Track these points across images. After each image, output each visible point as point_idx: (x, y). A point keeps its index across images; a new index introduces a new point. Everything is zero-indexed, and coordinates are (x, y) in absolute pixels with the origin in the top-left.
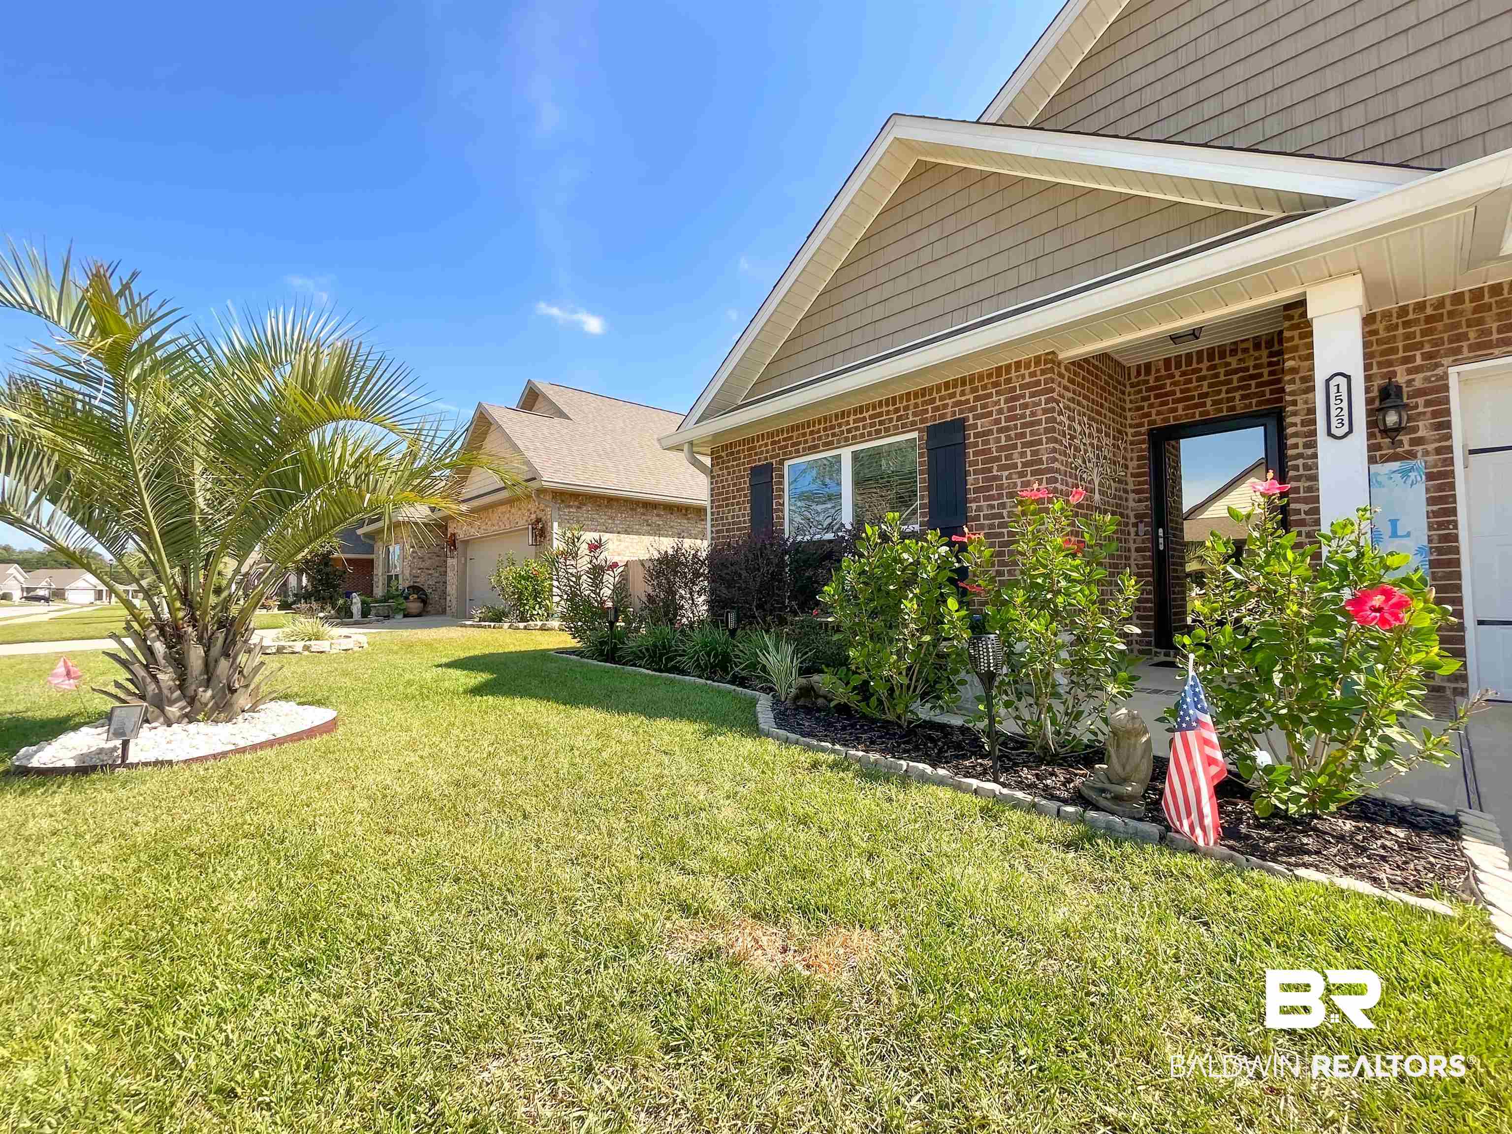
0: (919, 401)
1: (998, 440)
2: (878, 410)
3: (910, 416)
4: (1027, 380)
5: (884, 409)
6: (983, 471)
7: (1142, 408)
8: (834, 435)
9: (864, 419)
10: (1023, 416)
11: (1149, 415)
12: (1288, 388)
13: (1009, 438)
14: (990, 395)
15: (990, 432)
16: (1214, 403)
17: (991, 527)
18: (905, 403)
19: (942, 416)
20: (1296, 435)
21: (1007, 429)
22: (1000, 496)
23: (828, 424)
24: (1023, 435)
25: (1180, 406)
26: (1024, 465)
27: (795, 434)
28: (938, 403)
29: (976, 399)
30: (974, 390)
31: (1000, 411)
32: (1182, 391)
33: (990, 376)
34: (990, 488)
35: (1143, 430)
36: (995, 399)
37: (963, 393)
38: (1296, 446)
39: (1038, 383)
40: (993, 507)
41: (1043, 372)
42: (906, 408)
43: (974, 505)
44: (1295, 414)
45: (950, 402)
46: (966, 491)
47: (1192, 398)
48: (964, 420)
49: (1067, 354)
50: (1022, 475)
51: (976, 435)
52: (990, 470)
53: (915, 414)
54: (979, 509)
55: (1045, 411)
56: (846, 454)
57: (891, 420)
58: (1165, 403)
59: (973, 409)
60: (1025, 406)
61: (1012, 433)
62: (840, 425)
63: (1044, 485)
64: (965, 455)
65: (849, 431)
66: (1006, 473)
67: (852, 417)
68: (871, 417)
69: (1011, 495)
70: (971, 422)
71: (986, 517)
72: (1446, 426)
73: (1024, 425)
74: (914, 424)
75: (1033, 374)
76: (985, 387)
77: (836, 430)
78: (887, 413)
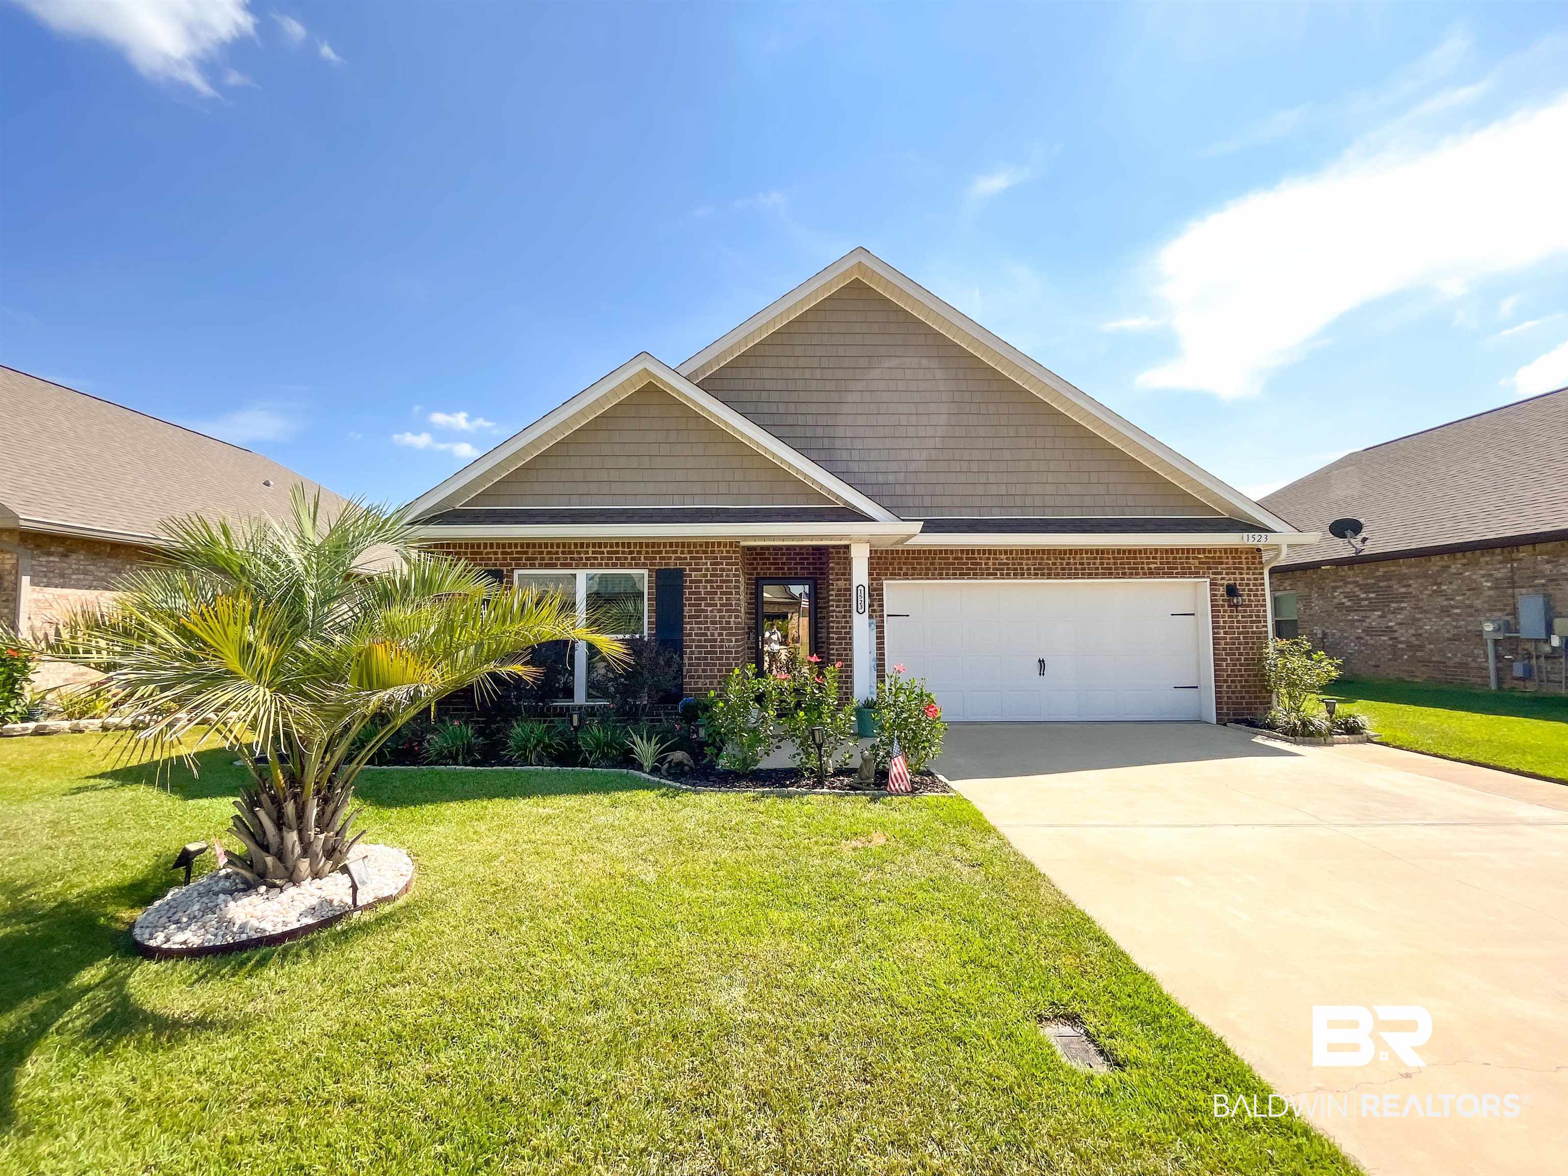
0: (650, 550)
1: (706, 587)
2: (615, 549)
3: (642, 559)
4: (725, 554)
5: (620, 549)
6: (694, 605)
7: (753, 564)
8: (572, 559)
9: (603, 553)
10: (721, 576)
11: (756, 569)
12: (831, 577)
13: (712, 587)
14: (701, 558)
15: (700, 581)
16: (789, 569)
17: (700, 641)
18: (638, 549)
19: (666, 564)
20: (833, 600)
21: (712, 581)
22: (706, 622)
23: (567, 549)
24: (721, 587)
25: (772, 567)
26: (721, 605)
27: (530, 550)
28: (664, 555)
29: (691, 558)
30: (690, 552)
31: (707, 569)
32: (774, 559)
33: (701, 546)
34: (699, 617)
35: (754, 577)
36: (704, 561)
37: (682, 552)
38: (833, 606)
40: (701, 629)
41: (734, 552)
42: (639, 553)
43: (688, 626)
44: (833, 590)
45: (673, 556)
46: (683, 617)
47: (778, 564)
48: (683, 570)
49: (743, 543)
50: (720, 611)
51: (691, 581)
52: (700, 605)
53: (645, 558)
54: (692, 629)
55: (735, 576)
56: (582, 576)
57: (626, 558)
58: (764, 564)
59: (689, 564)
60: (723, 570)
61: (715, 585)
62: (579, 553)
64: (683, 593)
65: (587, 559)
66: (710, 609)
67: (591, 550)
68: (608, 552)
69: (713, 623)
70: (688, 572)
71: (696, 635)
72: (882, 605)
73: (722, 581)
74: (644, 564)
75: (728, 552)
76: (697, 552)
77: (575, 556)
78: (623, 553)
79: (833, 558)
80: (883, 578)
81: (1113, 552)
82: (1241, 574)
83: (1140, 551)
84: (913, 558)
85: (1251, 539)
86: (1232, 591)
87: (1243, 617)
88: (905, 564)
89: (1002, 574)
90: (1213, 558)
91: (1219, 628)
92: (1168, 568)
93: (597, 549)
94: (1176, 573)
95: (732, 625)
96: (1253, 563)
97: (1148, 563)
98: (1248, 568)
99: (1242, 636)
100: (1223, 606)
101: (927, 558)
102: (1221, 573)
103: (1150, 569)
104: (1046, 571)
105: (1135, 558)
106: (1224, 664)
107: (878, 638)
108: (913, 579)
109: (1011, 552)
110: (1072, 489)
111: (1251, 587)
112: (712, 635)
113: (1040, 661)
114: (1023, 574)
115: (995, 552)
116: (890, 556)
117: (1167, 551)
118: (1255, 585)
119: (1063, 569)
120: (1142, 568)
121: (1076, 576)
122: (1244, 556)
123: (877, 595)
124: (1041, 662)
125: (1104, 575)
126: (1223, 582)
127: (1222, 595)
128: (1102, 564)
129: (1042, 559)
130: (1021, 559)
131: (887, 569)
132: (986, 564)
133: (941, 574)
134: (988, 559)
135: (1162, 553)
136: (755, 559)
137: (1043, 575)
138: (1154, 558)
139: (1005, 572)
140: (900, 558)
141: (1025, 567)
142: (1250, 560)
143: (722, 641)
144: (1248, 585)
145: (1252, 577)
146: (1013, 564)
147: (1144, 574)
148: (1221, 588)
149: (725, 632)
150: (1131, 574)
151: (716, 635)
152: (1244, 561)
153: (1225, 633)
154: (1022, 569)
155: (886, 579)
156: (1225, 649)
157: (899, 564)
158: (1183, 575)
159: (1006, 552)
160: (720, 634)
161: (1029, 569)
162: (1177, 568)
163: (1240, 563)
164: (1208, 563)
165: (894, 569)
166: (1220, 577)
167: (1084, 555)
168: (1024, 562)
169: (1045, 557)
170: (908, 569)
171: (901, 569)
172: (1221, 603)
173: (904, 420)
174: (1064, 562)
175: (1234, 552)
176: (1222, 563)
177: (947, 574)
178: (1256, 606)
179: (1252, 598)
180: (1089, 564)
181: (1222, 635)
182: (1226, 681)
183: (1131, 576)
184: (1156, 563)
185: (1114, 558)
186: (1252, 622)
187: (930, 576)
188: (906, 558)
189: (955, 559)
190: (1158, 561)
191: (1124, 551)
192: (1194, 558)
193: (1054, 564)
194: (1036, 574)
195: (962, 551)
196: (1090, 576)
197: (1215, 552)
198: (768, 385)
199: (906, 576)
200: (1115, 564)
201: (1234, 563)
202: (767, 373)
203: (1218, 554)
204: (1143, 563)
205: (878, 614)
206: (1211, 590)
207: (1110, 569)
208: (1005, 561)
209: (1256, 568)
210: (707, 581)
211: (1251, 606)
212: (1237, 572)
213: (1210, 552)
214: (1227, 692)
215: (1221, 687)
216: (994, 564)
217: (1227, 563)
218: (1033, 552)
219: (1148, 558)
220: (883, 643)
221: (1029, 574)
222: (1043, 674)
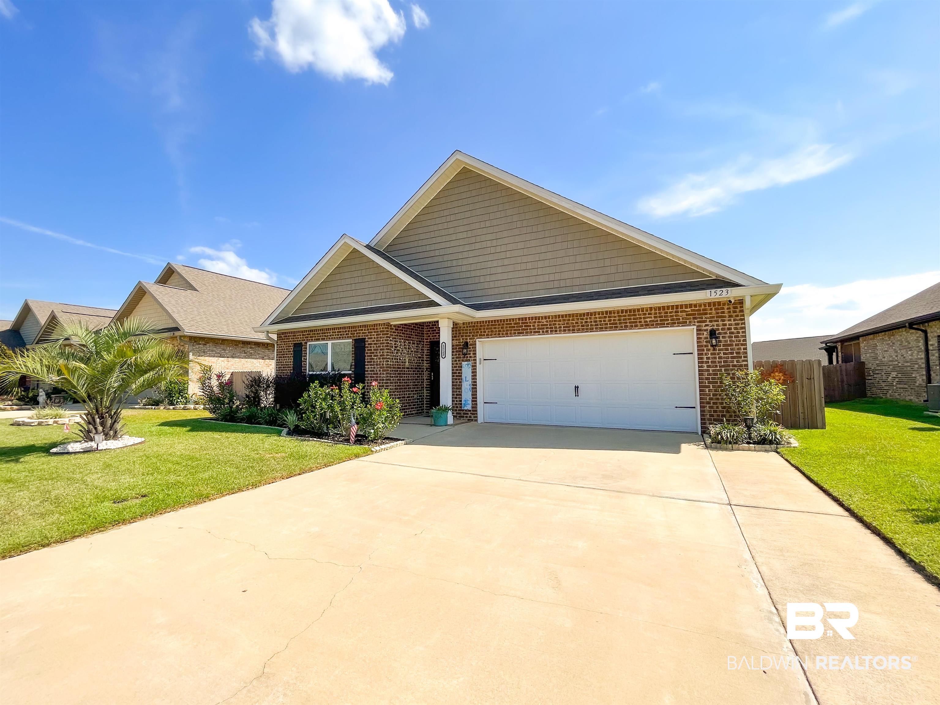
0: (353, 329)
1: (374, 347)
2: (340, 330)
4: (381, 330)
6: (369, 356)
8: (325, 336)
9: (336, 332)
10: (380, 341)
13: (376, 347)
15: (372, 344)
17: (371, 374)
18: (348, 329)
19: (359, 336)
21: (376, 344)
22: (374, 365)
23: (323, 331)
24: (380, 346)
26: (380, 356)
27: (311, 333)
28: (358, 332)
29: (368, 333)
30: (368, 329)
31: (374, 338)
33: (372, 326)
34: (371, 362)
35: (428, 341)
36: (373, 333)
37: (365, 330)
39: (384, 331)
41: (386, 328)
42: (349, 331)
43: (367, 367)
45: (361, 332)
46: (365, 362)
48: (365, 339)
50: (379, 359)
51: (368, 344)
52: (371, 356)
53: (351, 334)
54: (368, 368)
55: (386, 340)
56: (330, 343)
57: (344, 334)
59: (367, 335)
60: (381, 338)
63: (385, 363)
64: (365, 350)
65: (330, 336)
66: (375, 358)
67: (331, 331)
68: (338, 332)
69: (377, 365)
70: (367, 340)
72: (475, 354)
73: (380, 344)
74: (351, 337)
75: (383, 328)
76: (371, 329)
77: (326, 334)
78: (343, 331)
80: (476, 338)
81: (618, 312)
82: (724, 321)
83: (638, 310)
84: (492, 325)
85: (713, 294)
86: (713, 334)
87: (724, 354)
88: (487, 329)
89: (543, 332)
90: (699, 310)
91: (702, 362)
92: (660, 320)
94: (667, 324)
95: (385, 366)
96: (734, 312)
97: (644, 318)
98: (730, 316)
99: (723, 369)
100: (706, 346)
101: (499, 325)
102: (705, 322)
103: (646, 322)
104: (571, 328)
105: (635, 315)
106: (707, 390)
107: (472, 372)
108: (492, 337)
109: (549, 317)
110: (592, 272)
111: (733, 330)
112: (376, 371)
113: (575, 387)
114: (556, 331)
115: (539, 318)
116: (479, 325)
117: (659, 308)
118: (736, 329)
119: (583, 326)
120: (640, 322)
121: (591, 330)
122: (726, 307)
123: (473, 348)
124: (577, 388)
125: (611, 329)
126: (706, 328)
127: (706, 338)
128: (610, 320)
129: (569, 320)
130: (555, 321)
131: (478, 332)
132: (533, 326)
133: (507, 334)
134: (535, 322)
135: (655, 310)
136: (429, 331)
137: (569, 330)
138: (649, 314)
139: (545, 330)
140: (484, 326)
141: (558, 326)
142: (732, 310)
143: (380, 374)
144: (729, 329)
145: (733, 322)
146: (550, 325)
147: (642, 326)
148: (705, 333)
149: (381, 369)
150: (632, 326)
151: (378, 371)
152: (726, 311)
153: (708, 366)
154: (556, 328)
155: (477, 338)
156: (707, 379)
157: (484, 329)
158: (673, 325)
159: (546, 318)
160: (380, 370)
161: (560, 327)
162: (668, 320)
163: (723, 313)
164: (695, 314)
165: (481, 332)
166: (704, 324)
167: (597, 316)
168: (557, 323)
169: (571, 318)
170: (489, 332)
171: (485, 332)
172: (705, 344)
173: (489, 244)
174: (584, 321)
175: (717, 305)
176: (706, 314)
177: (511, 334)
178: (736, 345)
179: (733, 339)
180: (601, 321)
181: (706, 368)
182: (709, 403)
183: (631, 327)
184: (651, 317)
185: (619, 316)
186: (732, 358)
187: (501, 335)
188: (488, 325)
189: (515, 324)
190: (653, 316)
191: (626, 311)
192: (681, 312)
193: (577, 323)
194: (565, 331)
195: (519, 319)
196: (601, 329)
197: (700, 306)
199: (488, 336)
200: (619, 320)
201: (717, 313)
203: (703, 307)
204: (641, 318)
205: (472, 359)
206: (698, 334)
207: (616, 324)
208: (545, 323)
209: (737, 316)
210: (374, 344)
211: (732, 345)
212: (720, 319)
213: (695, 306)
214: (710, 411)
215: (704, 407)
216: (538, 325)
217: (710, 314)
218: (562, 316)
219: (645, 314)
220: (476, 375)
221: (560, 331)
222: (578, 396)
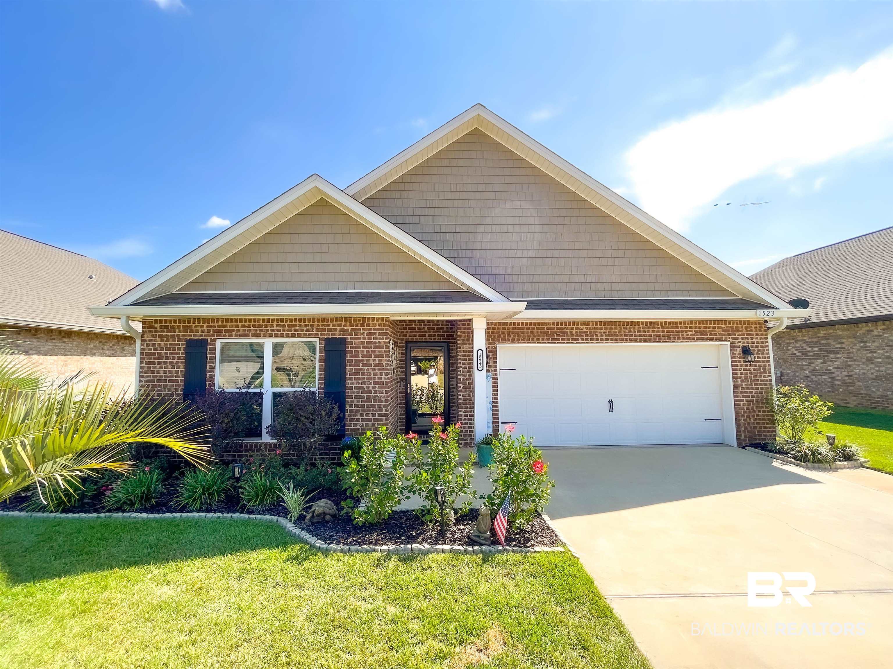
0: (321, 323)
1: (363, 352)
2: (294, 323)
3: (315, 330)
4: (377, 327)
5: (298, 323)
6: (354, 365)
7: (403, 332)
8: (261, 331)
9: (284, 326)
10: (375, 343)
11: (406, 336)
12: (459, 342)
13: (368, 352)
14: (359, 330)
15: (359, 347)
16: (429, 336)
17: (358, 392)
18: (311, 323)
19: (333, 334)
20: (460, 359)
21: (367, 347)
22: (363, 378)
23: (257, 323)
24: (374, 352)
25: (417, 334)
26: (375, 365)
27: (229, 324)
28: (331, 327)
29: (352, 330)
30: (351, 325)
31: (364, 338)
32: (418, 328)
33: (359, 320)
34: (358, 374)
35: (404, 342)
36: (362, 332)
37: (345, 326)
38: (460, 363)
39: (382, 329)
40: (359, 383)
41: (385, 325)
42: (312, 326)
43: (349, 382)
44: (460, 352)
45: (338, 328)
46: (345, 374)
47: (422, 332)
48: (345, 339)
49: (392, 319)
50: (374, 370)
51: (352, 347)
52: (358, 365)
53: (317, 330)
54: (352, 383)
55: (385, 343)
56: (269, 342)
57: (302, 330)
58: (412, 332)
59: (350, 334)
60: (376, 338)
61: (370, 350)
62: (266, 326)
63: (384, 376)
64: (345, 356)
65: (273, 331)
66: (366, 368)
67: (275, 323)
68: (288, 326)
69: (368, 379)
70: (349, 340)
71: (356, 388)
72: (496, 363)
73: (375, 347)
74: (316, 335)
75: (380, 325)
76: (357, 325)
77: (263, 328)
78: (300, 326)
79: (460, 328)
80: (497, 342)
81: (662, 324)
82: (752, 338)
83: (680, 322)
84: (518, 328)
85: (762, 314)
86: (746, 351)
87: (754, 369)
88: (512, 332)
89: (582, 340)
90: (732, 327)
91: (737, 377)
92: (701, 335)
93: (280, 323)
94: (707, 339)
95: (383, 380)
96: (760, 331)
97: (686, 331)
98: (757, 335)
99: (753, 383)
100: (740, 362)
101: (528, 328)
102: (738, 338)
103: (687, 335)
104: (614, 337)
105: (677, 328)
106: (742, 403)
107: (493, 386)
108: (518, 343)
109: (589, 323)
110: (631, 278)
111: (759, 348)
112: (368, 388)
113: (609, 401)
114: (597, 340)
115: (577, 324)
116: (501, 327)
117: (699, 322)
118: (762, 346)
119: (626, 336)
120: (682, 335)
121: (635, 341)
122: (754, 326)
123: (492, 355)
124: (611, 402)
125: (655, 340)
126: (739, 344)
127: (739, 354)
128: (653, 332)
129: (611, 328)
130: (596, 328)
131: (499, 336)
132: (571, 332)
133: (538, 340)
134: (573, 328)
135: (696, 324)
136: (405, 329)
137: (612, 340)
138: (690, 327)
139: (585, 338)
140: (508, 328)
141: (599, 335)
142: (758, 329)
143: (375, 392)
144: (757, 346)
145: (759, 341)
146: (591, 332)
147: (684, 339)
148: (738, 349)
149: (377, 386)
150: (675, 339)
151: (371, 388)
152: (754, 330)
153: (742, 381)
154: (597, 336)
155: (499, 343)
156: (741, 393)
157: (508, 332)
158: (711, 340)
159: (585, 324)
160: (374, 388)
161: (602, 336)
162: (707, 335)
163: (751, 331)
164: (729, 331)
165: (504, 336)
166: (737, 341)
167: (641, 326)
168: (598, 331)
169: (613, 327)
170: (514, 336)
171: (510, 336)
172: (738, 359)
173: (510, 229)
174: (627, 331)
175: (746, 323)
176: (738, 331)
177: (543, 340)
178: (763, 361)
179: (760, 356)
180: (644, 332)
181: (740, 383)
182: (743, 416)
183: (674, 340)
184: (692, 331)
185: (662, 328)
186: (760, 373)
187: (531, 341)
188: (513, 328)
189: (549, 328)
190: (693, 330)
191: (669, 323)
192: (718, 328)
193: (620, 332)
194: (607, 340)
195: (554, 323)
196: (645, 340)
197: (733, 323)
198: (413, 203)
199: (513, 341)
200: (663, 332)
201: (747, 331)
202: (412, 195)
203: (735, 325)
204: (682, 331)
205: (493, 369)
206: (731, 350)
207: (660, 335)
208: (584, 330)
209: (762, 335)
210: (364, 347)
211: (759, 361)
212: (749, 337)
213: (729, 323)
214: (744, 424)
215: (740, 420)
216: (577, 332)
217: (742, 331)
218: (604, 323)
219: (686, 328)
220: (497, 390)
221: (602, 339)
222: (612, 411)
